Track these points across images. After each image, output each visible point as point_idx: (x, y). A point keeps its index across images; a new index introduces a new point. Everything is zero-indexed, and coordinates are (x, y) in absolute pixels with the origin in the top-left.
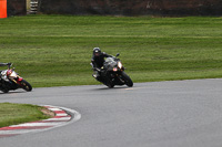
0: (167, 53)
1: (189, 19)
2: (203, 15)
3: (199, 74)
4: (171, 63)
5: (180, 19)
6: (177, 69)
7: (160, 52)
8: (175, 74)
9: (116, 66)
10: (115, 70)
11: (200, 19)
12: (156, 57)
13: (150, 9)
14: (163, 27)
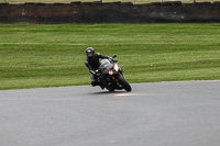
0: (43, 60)
1: (64, 26)
2: (78, 22)
3: (75, 81)
4: (46, 70)
5: (55, 26)
6: (52, 76)
7: (35, 59)
8: (51, 81)
9: (112, 69)
10: (111, 73)
12: (32, 64)
13: (26, 16)
14: (38, 34)
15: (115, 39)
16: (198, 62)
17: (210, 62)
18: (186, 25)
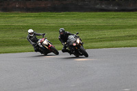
1: (43, 14)
2: (51, 11)
5: (37, 14)
7: (25, 34)
9: (75, 42)
10: (75, 44)
11: (49, 14)
12: (23, 37)
13: (18, 8)
15: (74, 22)
16: (126, 36)
17: (133, 36)
18: (118, 13)
